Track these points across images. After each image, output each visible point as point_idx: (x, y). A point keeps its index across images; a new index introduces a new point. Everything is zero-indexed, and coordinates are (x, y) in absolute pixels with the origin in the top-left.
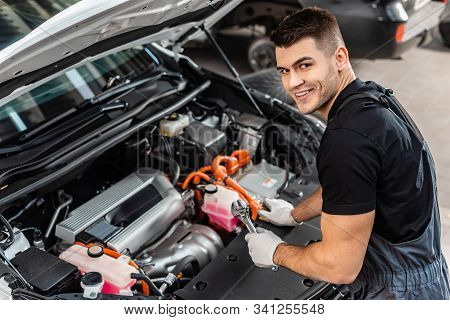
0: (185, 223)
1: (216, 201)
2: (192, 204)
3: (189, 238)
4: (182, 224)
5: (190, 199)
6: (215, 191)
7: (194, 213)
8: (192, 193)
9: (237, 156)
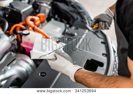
0: (12, 53)
1: (29, 40)
2: (16, 43)
3: (14, 62)
4: (11, 54)
5: (14, 40)
6: (28, 34)
7: (17, 47)
8: (15, 37)
9: (39, 17)
